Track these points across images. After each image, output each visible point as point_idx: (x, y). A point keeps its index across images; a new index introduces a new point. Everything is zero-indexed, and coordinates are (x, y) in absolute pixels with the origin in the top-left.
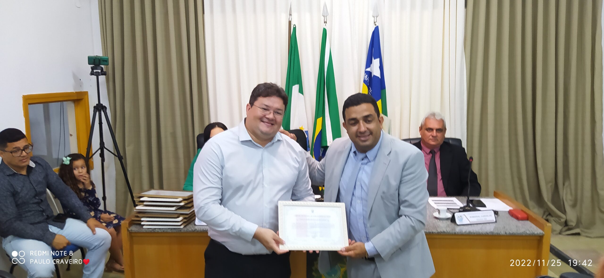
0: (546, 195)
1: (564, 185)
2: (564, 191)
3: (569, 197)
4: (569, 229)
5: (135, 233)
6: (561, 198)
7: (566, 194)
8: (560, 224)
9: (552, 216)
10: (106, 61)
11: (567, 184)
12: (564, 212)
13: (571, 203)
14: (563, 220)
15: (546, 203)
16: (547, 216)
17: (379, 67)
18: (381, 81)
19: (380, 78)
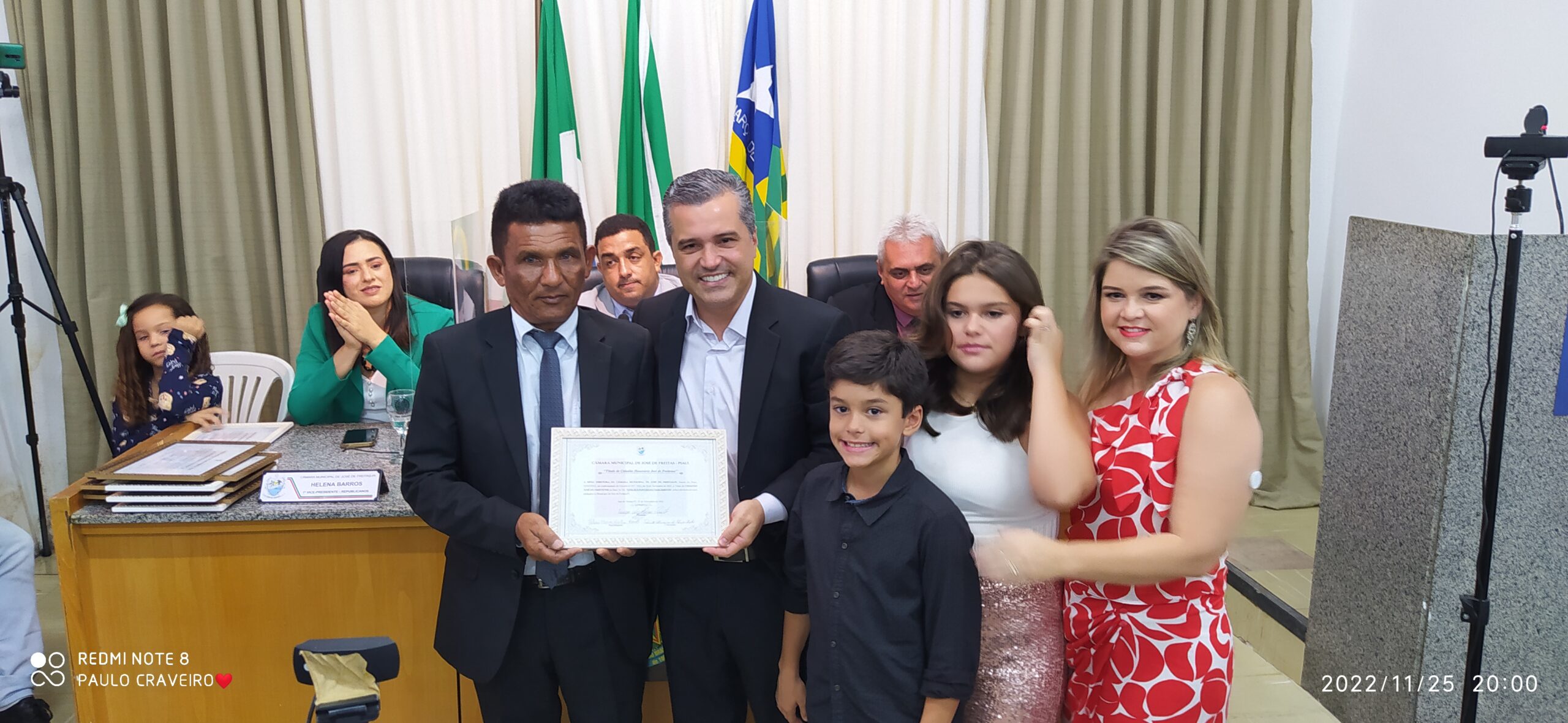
5: (90, 526)
10: (17, 57)
17: (770, 89)
18: (772, 124)
19: (772, 116)
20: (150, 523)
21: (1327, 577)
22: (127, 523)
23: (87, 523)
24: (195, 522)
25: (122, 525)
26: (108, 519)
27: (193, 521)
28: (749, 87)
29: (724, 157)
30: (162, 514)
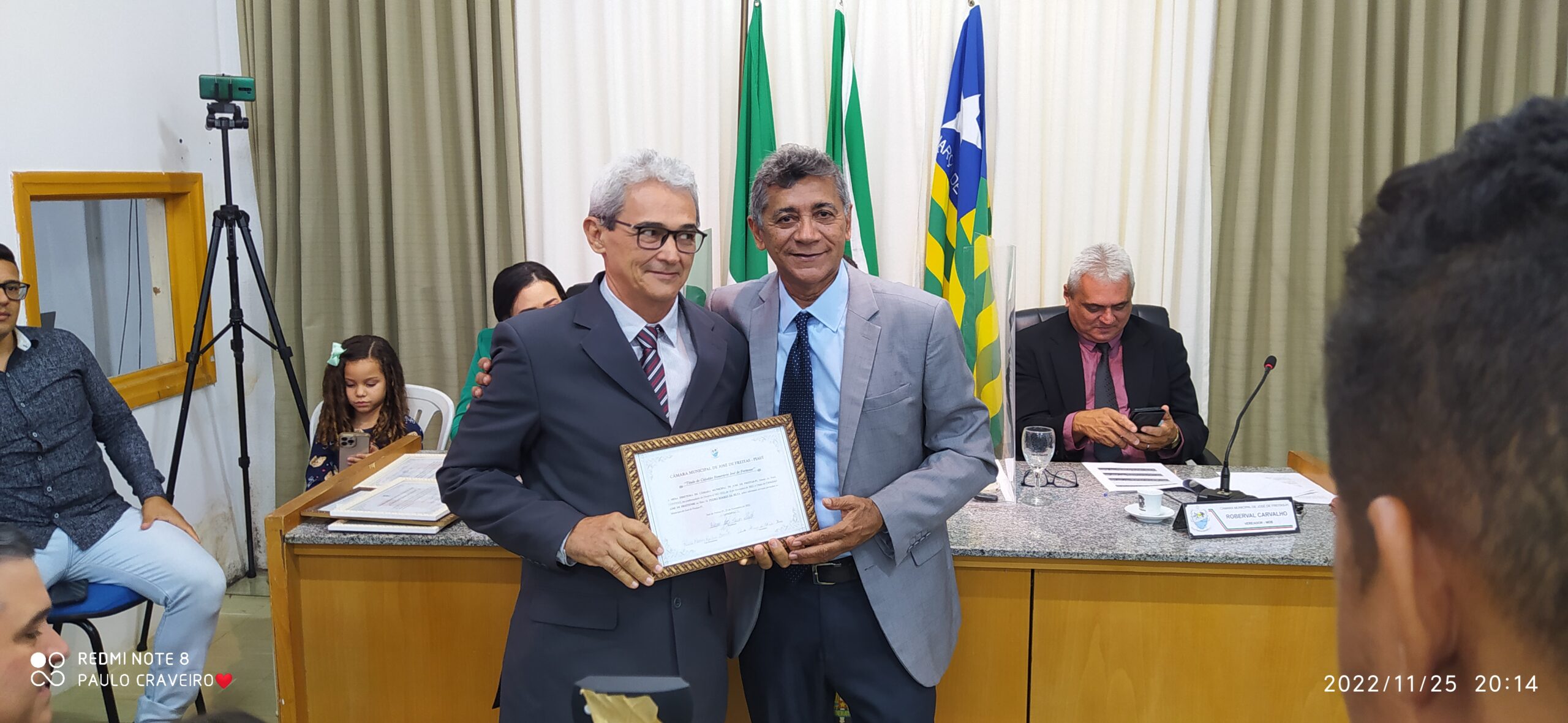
5: (303, 545)
10: (248, 90)
17: (977, 119)
18: (980, 155)
19: (979, 147)
20: (362, 545)
22: (340, 544)
23: (300, 542)
24: (407, 545)
25: (334, 546)
26: (321, 539)
27: (405, 544)
28: (954, 117)
29: (926, 190)
30: (375, 536)
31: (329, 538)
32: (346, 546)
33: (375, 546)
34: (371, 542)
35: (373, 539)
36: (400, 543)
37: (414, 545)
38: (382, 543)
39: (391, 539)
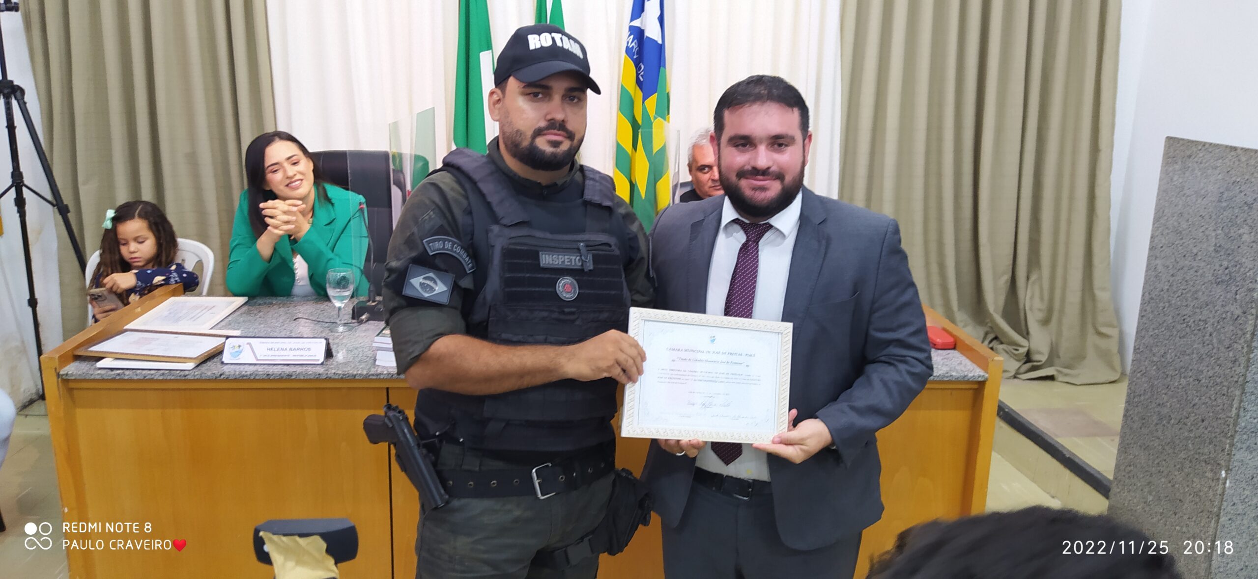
0: (994, 300)
1: (1028, 278)
2: (1028, 289)
3: (1037, 304)
4: (1034, 369)
5: (75, 380)
6: (1021, 306)
7: (1032, 298)
8: (1017, 358)
9: (1002, 343)
11: (1033, 277)
12: (1026, 334)
13: (1040, 315)
14: (1023, 351)
15: (991, 315)
16: (991, 342)
17: (658, 19)
18: (660, 49)
19: (660, 42)
20: (128, 379)
21: (1132, 446)
22: (107, 380)
23: (73, 378)
24: (166, 379)
25: (103, 380)
26: (92, 375)
27: (165, 378)
28: (639, 17)
29: (616, 77)
30: (138, 372)
31: (98, 374)
32: (113, 380)
33: (139, 381)
34: (135, 378)
35: (137, 375)
36: (161, 378)
37: (173, 380)
38: (145, 377)
39: (152, 375)
